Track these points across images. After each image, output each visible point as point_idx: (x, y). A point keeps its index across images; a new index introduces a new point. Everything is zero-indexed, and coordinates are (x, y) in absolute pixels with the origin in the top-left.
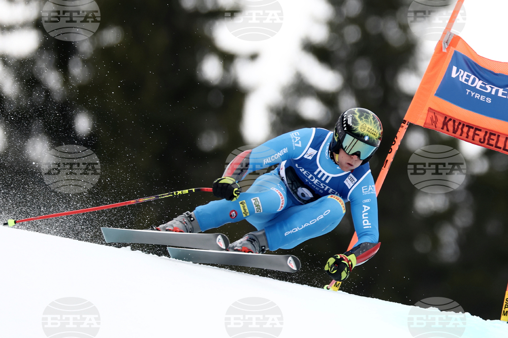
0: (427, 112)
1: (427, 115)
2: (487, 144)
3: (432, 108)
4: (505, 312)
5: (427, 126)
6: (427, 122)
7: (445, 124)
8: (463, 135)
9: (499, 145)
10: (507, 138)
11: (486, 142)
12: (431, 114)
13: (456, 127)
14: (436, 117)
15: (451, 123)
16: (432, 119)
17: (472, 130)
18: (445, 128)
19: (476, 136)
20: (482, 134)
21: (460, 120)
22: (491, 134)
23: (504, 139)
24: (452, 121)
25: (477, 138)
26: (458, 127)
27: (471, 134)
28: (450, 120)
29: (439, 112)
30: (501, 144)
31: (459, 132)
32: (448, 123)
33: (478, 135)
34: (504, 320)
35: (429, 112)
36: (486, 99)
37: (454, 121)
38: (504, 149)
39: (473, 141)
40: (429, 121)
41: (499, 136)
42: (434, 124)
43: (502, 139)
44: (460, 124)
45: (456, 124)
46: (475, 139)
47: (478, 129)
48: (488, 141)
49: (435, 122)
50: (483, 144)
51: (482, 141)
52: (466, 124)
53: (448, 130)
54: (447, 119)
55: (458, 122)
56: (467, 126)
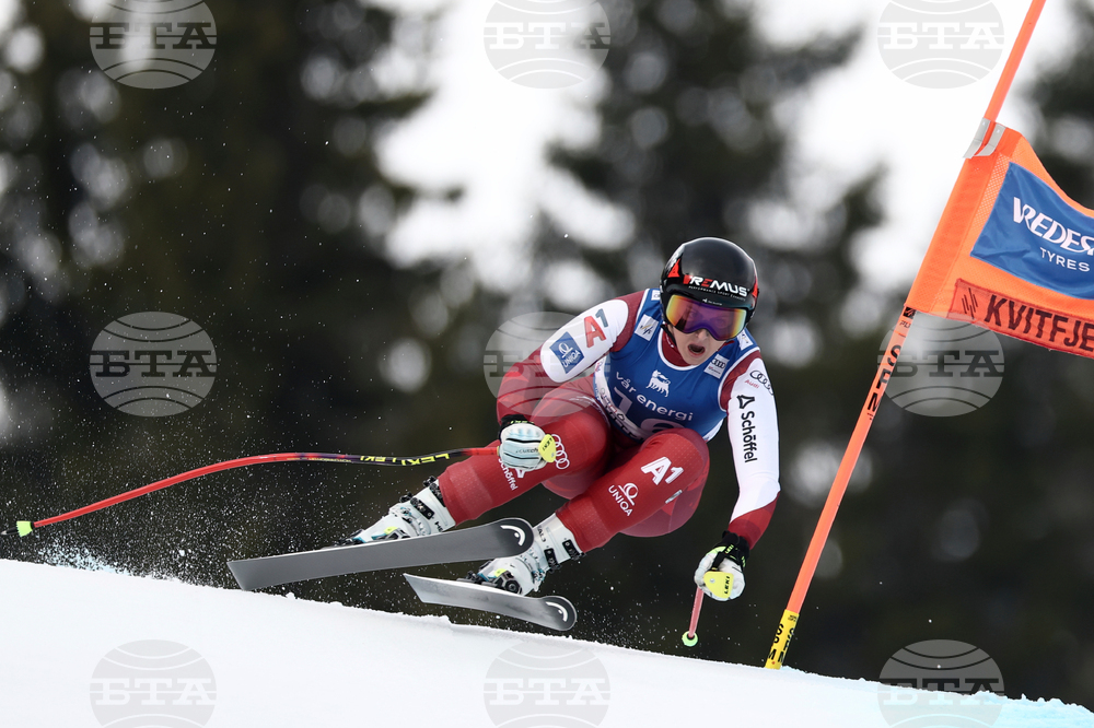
0: (953, 288)
6: (954, 308)
11: (1080, 342)
13: (1016, 316)
15: (1004, 309)
18: (993, 318)
20: (1069, 326)
26: (1020, 315)
27: (1048, 329)
31: (1023, 325)
36: (1077, 266)
44: (1023, 308)
45: (1016, 309)
46: (1056, 337)
51: (1071, 341)
53: (998, 323)
54: (997, 301)
55: (1020, 305)
56: (1038, 312)
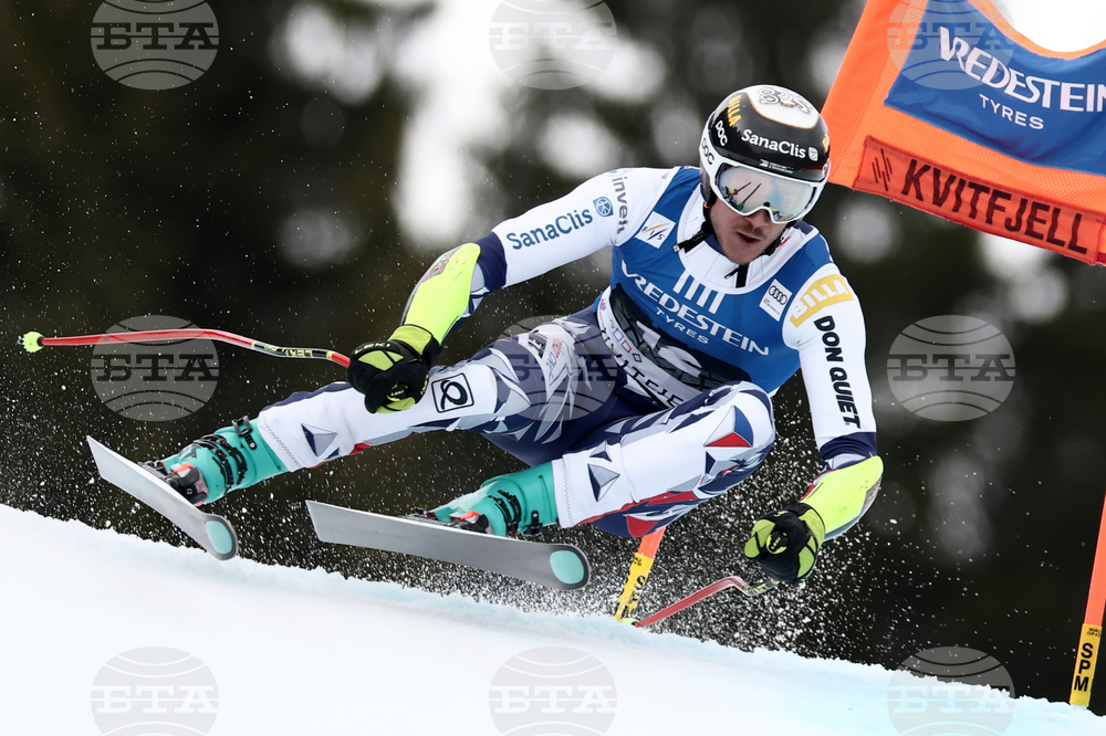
2: (1027, 233)
3: (874, 136)
4: (1082, 681)
5: (861, 186)
7: (912, 179)
8: (961, 209)
9: (1058, 235)
10: (1078, 218)
12: (874, 154)
14: (887, 162)
16: (875, 166)
17: (984, 198)
19: (996, 211)
21: (952, 170)
22: (1036, 206)
23: (1071, 220)
24: (931, 170)
25: (999, 217)
28: (926, 168)
29: (894, 149)
30: (1063, 234)
32: (921, 179)
33: (1002, 209)
34: (1079, 703)
35: (869, 149)
37: (937, 173)
38: (1073, 246)
39: (988, 226)
40: (868, 173)
41: (1057, 211)
42: (881, 180)
43: (1066, 221)
47: (999, 193)
48: (1030, 225)
49: (883, 175)
50: (1014, 233)
52: (968, 181)
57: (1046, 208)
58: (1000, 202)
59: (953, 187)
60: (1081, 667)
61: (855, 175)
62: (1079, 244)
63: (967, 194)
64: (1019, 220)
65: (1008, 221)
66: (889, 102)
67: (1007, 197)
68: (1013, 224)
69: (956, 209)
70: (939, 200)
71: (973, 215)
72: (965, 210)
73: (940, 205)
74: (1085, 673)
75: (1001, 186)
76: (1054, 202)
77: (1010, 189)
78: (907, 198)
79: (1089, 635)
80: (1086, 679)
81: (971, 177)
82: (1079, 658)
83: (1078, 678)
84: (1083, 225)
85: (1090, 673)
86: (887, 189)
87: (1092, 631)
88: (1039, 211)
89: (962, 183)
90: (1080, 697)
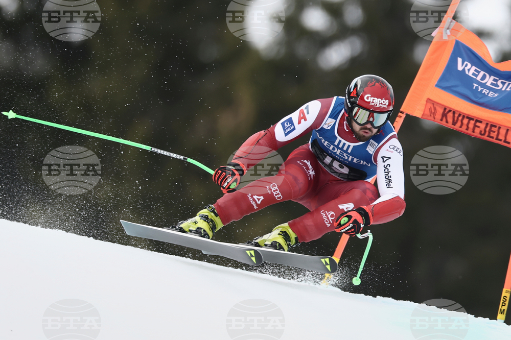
1: (426, 106)
3: (430, 98)
5: (424, 117)
7: (444, 115)
10: (508, 130)
12: (430, 105)
14: (435, 109)
16: (430, 110)
21: (460, 112)
22: (492, 126)
23: (505, 131)
24: (452, 112)
28: (450, 111)
29: (438, 103)
32: (448, 115)
33: (479, 127)
34: (501, 319)
35: (428, 103)
37: (454, 113)
38: (505, 141)
40: (428, 112)
41: (500, 128)
42: (432, 115)
43: (503, 132)
48: (489, 133)
49: (433, 113)
50: (483, 136)
52: (466, 116)
57: (495, 126)
58: (478, 124)
59: (460, 118)
60: (503, 305)
61: (422, 113)
62: (508, 140)
63: (466, 121)
64: (485, 131)
65: (481, 131)
66: (437, 86)
67: (481, 122)
68: (483, 133)
69: (461, 127)
70: (454, 123)
71: (467, 129)
72: (464, 127)
73: (455, 125)
74: (504, 308)
75: (479, 118)
76: (499, 125)
77: (482, 119)
78: (442, 122)
79: (505, 293)
80: (504, 310)
81: (467, 115)
82: (502, 302)
83: (501, 309)
84: (509, 132)
85: (505, 308)
86: (434, 119)
87: (507, 292)
88: (493, 128)
89: (464, 117)
90: (501, 317)
